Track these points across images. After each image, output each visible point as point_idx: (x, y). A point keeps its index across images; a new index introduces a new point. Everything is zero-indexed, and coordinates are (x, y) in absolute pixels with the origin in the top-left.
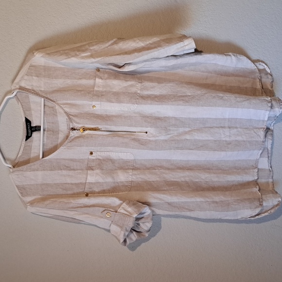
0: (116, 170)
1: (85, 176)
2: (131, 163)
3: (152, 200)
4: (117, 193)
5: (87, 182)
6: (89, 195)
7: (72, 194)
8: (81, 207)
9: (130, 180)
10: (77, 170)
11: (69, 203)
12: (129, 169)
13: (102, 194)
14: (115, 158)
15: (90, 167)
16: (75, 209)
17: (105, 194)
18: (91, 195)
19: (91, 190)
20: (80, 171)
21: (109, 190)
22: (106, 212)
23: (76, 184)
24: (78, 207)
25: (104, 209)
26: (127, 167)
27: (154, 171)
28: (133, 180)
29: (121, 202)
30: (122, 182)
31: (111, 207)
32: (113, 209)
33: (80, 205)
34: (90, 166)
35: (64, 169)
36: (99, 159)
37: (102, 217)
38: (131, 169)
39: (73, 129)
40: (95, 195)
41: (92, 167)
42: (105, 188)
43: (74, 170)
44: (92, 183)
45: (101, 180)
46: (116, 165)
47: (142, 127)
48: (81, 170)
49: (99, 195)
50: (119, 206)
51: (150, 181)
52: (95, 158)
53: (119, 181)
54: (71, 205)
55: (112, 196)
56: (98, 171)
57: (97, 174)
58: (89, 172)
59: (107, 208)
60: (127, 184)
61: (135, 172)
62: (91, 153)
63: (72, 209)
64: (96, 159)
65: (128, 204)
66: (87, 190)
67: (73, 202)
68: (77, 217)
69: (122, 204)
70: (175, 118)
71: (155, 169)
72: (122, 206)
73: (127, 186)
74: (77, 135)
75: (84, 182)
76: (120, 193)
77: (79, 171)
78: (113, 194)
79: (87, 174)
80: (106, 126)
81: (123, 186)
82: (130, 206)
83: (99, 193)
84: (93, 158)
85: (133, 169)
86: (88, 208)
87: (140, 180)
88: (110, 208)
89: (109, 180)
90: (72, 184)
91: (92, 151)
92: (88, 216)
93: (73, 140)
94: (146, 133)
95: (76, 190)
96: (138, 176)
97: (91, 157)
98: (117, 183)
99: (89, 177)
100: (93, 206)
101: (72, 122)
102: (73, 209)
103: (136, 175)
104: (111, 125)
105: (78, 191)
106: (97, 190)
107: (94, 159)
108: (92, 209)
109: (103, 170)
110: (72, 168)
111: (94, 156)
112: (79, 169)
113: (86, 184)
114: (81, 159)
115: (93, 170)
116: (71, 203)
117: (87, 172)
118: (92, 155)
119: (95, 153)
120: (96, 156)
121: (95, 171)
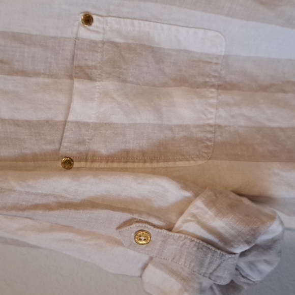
0: (165, 85)
1: (62, 98)
2: (214, 67)
3: (279, 191)
4: (170, 164)
5: (71, 118)
6: (76, 165)
7: (16, 159)
8: (47, 207)
9: (212, 122)
10: (36, 74)
12: (205, 85)
13: (121, 165)
14: (166, 45)
15: (80, 67)
16: (26, 213)
17: (129, 165)
18: (83, 164)
19: (81, 148)
20: (47, 80)
21: (144, 153)
22: (135, 227)
23: (29, 124)
24: (36, 207)
25: (127, 216)
26: (200, 80)
27: (281, 96)
28: (219, 122)
29: (188, 194)
30: (186, 128)
31: (152, 212)
32: (157, 217)
33: (44, 201)
34: (83, 63)
36: (114, 44)
37: (118, 243)
38: (213, 86)
40: (96, 165)
41: (88, 67)
42: (131, 145)
43: (24, 73)
44: (86, 125)
45: (118, 118)
46: (167, 70)
48: (51, 76)
49: (110, 165)
50: (181, 207)
51: (272, 129)
53: (175, 122)
54: (11, 199)
55: (155, 172)
56: (109, 85)
57: (106, 94)
58: (78, 85)
59: (140, 213)
60: (200, 135)
61: (226, 97)
62: (88, 20)
63: (14, 213)
64: (103, 43)
65: (210, 203)
66: (68, 148)
67: (18, 188)
68: (32, 238)
69: (188, 202)
71: (284, 92)
72: (192, 209)
73: (201, 141)
75: (60, 118)
76: (180, 164)
77: (41, 80)
78: (155, 165)
79: (70, 93)
81: (189, 139)
82: (219, 213)
83: (110, 159)
84: (93, 36)
85: (219, 87)
86: (72, 213)
87: (243, 123)
88: (149, 214)
89: (146, 117)
90: (16, 123)
91: (91, 10)
92: (69, 236)
95: (32, 146)
96: (236, 110)
97: (85, 33)
98: (170, 128)
99: (77, 105)
100: (91, 204)
102: (20, 213)
103: (228, 104)
105: (37, 149)
106: (103, 148)
107: (95, 42)
108: (85, 214)
109: (125, 81)
110: (17, 65)
111: (98, 32)
112: (44, 74)
113: (65, 125)
114: (52, 37)
115: (90, 78)
116: (11, 190)
117: (72, 84)
118: (91, 27)
119: (99, 20)
120: (104, 29)
121: (98, 84)
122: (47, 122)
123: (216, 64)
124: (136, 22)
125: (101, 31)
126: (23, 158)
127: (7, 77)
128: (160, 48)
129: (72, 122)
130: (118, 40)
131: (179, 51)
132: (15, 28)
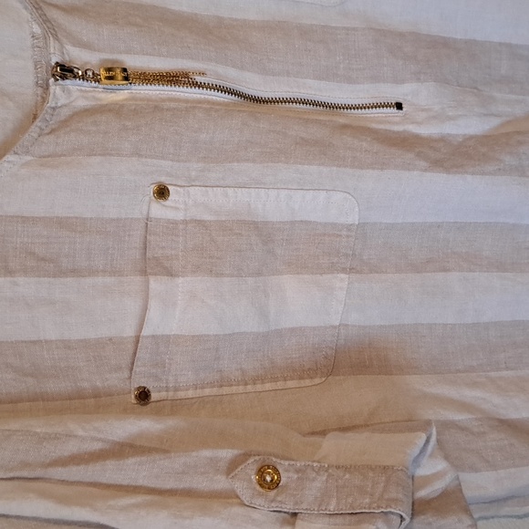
10: (92, 272)
11: (56, 437)
15: (156, 259)
20: (108, 280)
23: (86, 346)
34: (159, 252)
35: (25, 271)
36: (200, 223)
38: (344, 270)
39: (65, 71)
40: (180, 395)
43: (75, 272)
47: (375, 79)
48: (113, 273)
49: (198, 392)
52: (180, 216)
54: (71, 448)
62: (162, 192)
64: (185, 222)
70: (509, 46)
74: (82, 103)
77: (100, 280)
80: (221, 69)
84: (171, 215)
85: (351, 270)
91: (164, 180)
93: (65, 123)
94: (399, 106)
97: (159, 210)
101: (56, 38)
104: (242, 68)
107: (175, 223)
111: (177, 208)
112: (104, 271)
113: (138, 342)
114: (113, 220)
115: (170, 273)
116: (70, 436)
117: (147, 282)
118: (167, 203)
119: (177, 192)
120: (185, 204)
121: (180, 280)
122: (111, 339)
123: (348, 236)
124: (230, 191)
125: (182, 206)
126: (79, 395)
127: (52, 280)
128: (266, 223)
129: (147, 337)
130: (207, 217)
131: (293, 223)
132: (60, 212)
